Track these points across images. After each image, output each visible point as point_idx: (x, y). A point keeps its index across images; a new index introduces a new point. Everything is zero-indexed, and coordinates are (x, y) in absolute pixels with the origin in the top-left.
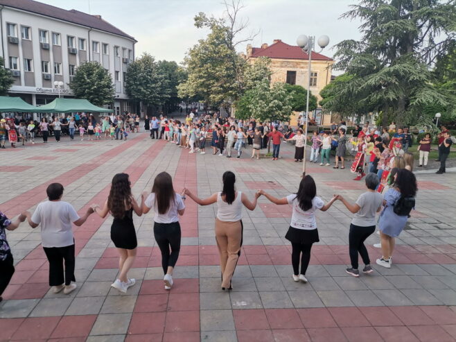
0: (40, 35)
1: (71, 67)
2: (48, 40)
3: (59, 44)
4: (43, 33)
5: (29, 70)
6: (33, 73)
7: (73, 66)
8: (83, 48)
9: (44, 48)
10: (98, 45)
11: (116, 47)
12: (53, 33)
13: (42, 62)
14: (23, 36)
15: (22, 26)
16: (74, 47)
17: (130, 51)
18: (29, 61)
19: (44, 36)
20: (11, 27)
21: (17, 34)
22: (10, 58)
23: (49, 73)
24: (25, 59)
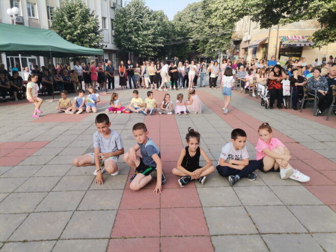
1: (50, 9)
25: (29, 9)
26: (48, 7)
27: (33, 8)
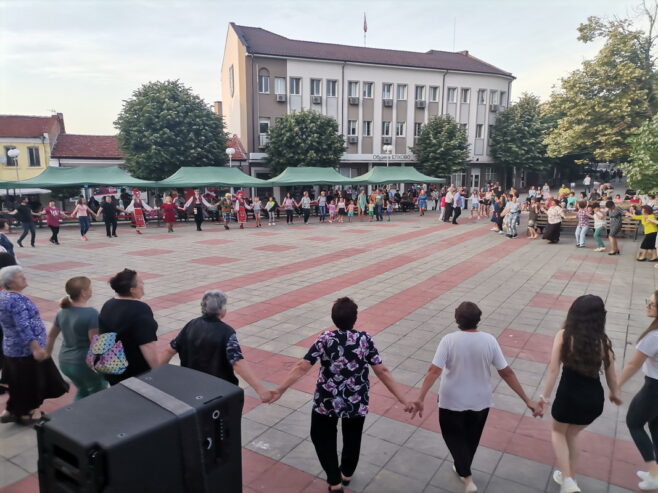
0: (384, 90)
1: (417, 125)
2: (392, 96)
3: (405, 99)
4: (387, 87)
5: (368, 134)
6: (372, 138)
7: (419, 124)
8: (434, 99)
9: (387, 105)
10: (456, 91)
11: (482, 91)
12: (399, 86)
13: (383, 123)
14: (364, 95)
15: (365, 83)
16: (423, 99)
17: (502, 93)
18: (369, 123)
19: (389, 91)
20: (353, 86)
21: (358, 93)
22: (349, 122)
23: (390, 135)
24: (364, 122)
25: (398, 129)
26: (416, 124)
27: (402, 127)
